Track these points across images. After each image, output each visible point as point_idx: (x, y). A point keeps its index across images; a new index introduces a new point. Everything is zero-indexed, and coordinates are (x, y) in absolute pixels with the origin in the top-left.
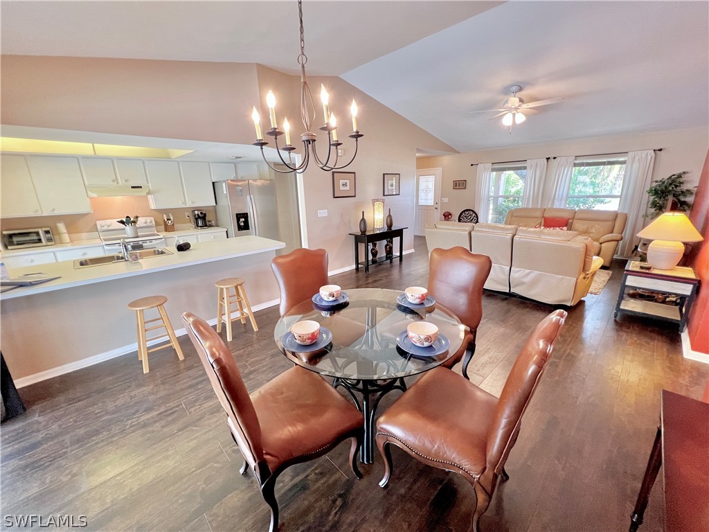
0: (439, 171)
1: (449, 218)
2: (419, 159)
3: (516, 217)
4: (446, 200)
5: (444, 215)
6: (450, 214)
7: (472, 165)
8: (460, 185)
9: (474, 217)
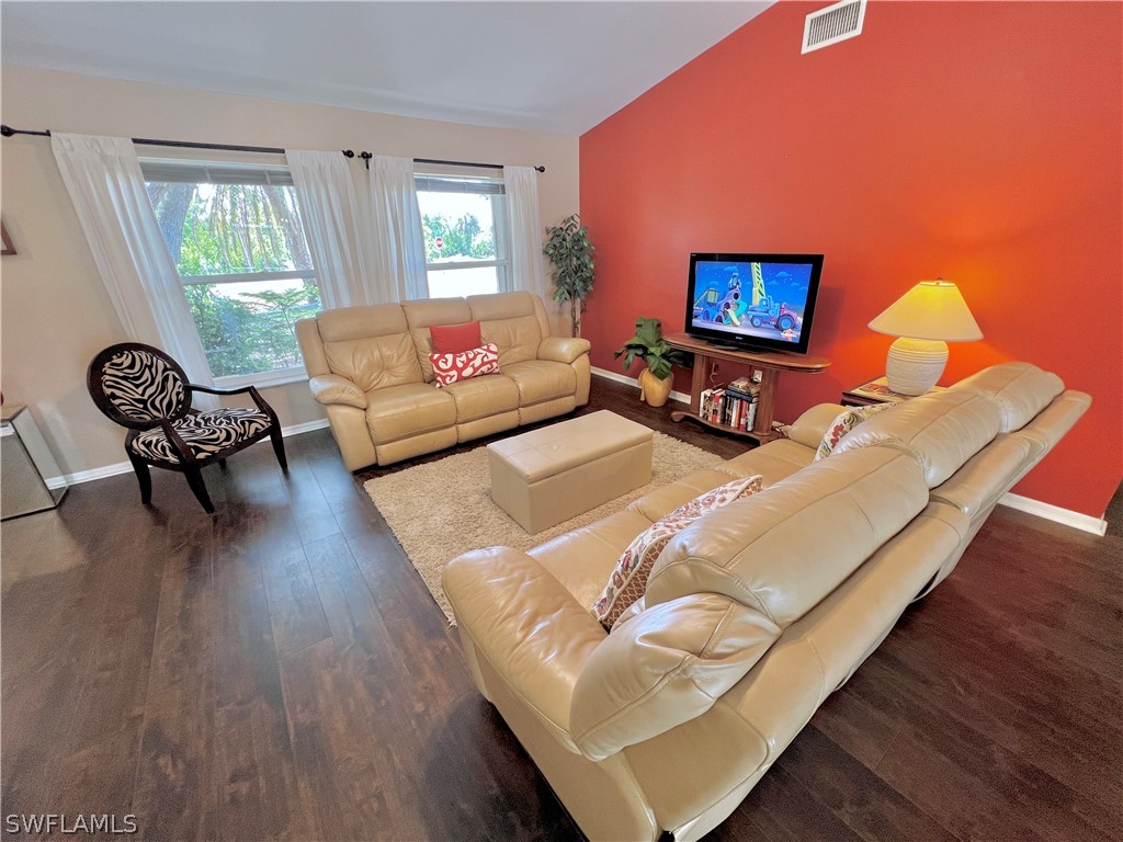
3: (337, 341)
9: (165, 369)
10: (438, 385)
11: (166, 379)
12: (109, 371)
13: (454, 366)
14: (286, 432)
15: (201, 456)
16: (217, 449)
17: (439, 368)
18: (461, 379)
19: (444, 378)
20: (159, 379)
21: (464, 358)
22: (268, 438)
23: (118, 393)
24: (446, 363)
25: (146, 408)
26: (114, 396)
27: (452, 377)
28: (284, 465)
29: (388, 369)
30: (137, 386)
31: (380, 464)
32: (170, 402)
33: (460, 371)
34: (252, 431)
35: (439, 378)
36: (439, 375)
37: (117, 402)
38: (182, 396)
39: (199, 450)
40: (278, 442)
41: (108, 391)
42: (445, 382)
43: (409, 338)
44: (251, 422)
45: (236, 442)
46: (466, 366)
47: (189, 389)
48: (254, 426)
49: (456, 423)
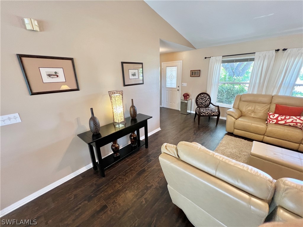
0: (179, 63)
1: (187, 98)
2: (162, 54)
3: (244, 101)
4: (185, 84)
5: (184, 95)
6: (189, 95)
7: (206, 58)
8: (195, 73)
9: (208, 98)
10: (267, 122)
11: (207, 100)
12: (200, 97)
13: (277, 119)
14: (220, 118)
15: (201, 115)
16: (205, 115)
17: (270, 117)
18: (277, 123)
19: (270, 121)
20: (206, 100)
21: (283, 117)
22: (216, 117)
23: (199, 100)
24: (273, 117)
25: (201, 104)
26: (198, 101)
27: (273, 121)
28: (217, 124)
29: (255, 112)
30: (202, 100)
31: (234, 134)
32: (206, 104)
33: (278, 121)
34: (213, 114)
35: (268, 120)
36: (269, 119)
37: (198, 102)
38: (208, 104)
39: (202, 113)
40: (218, 119)
41: (198, 100)
42: (270, 122)
43: (269, 106)
44: (214, 112)
45: (209, 115)
46: (282, 120)
47: (210, 103)
48: (214, 113)
49: (264, 135)
